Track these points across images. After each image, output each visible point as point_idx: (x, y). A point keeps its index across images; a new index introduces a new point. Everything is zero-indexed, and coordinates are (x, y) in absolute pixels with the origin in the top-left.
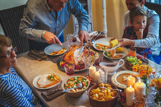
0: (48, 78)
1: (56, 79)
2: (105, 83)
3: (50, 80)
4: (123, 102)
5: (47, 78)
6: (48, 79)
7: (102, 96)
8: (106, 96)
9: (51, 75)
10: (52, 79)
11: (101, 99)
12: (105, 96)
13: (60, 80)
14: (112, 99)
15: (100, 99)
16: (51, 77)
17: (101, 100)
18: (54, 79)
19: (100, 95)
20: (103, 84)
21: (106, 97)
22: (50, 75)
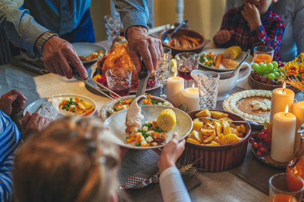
0: (62, 106)
1: (84, 108)
2: (212, 110)
3: (67, 110)
4: (262, 152)
5: (60, 106)
6: (63, 108)
7: (208, 136)
8: (219, 135)
9: (71, 99)
10: (73, 106)
11: (209, 142)
12: (217, 136)
13: (94, 110)
14: (238, 141)
15: (206, 141)
16: (71, 103)
17: (207, 145)
18: (78, 108)
19: (203, 135)
20: (208, 112)
21: (220, 138)
22: (68, 99)
